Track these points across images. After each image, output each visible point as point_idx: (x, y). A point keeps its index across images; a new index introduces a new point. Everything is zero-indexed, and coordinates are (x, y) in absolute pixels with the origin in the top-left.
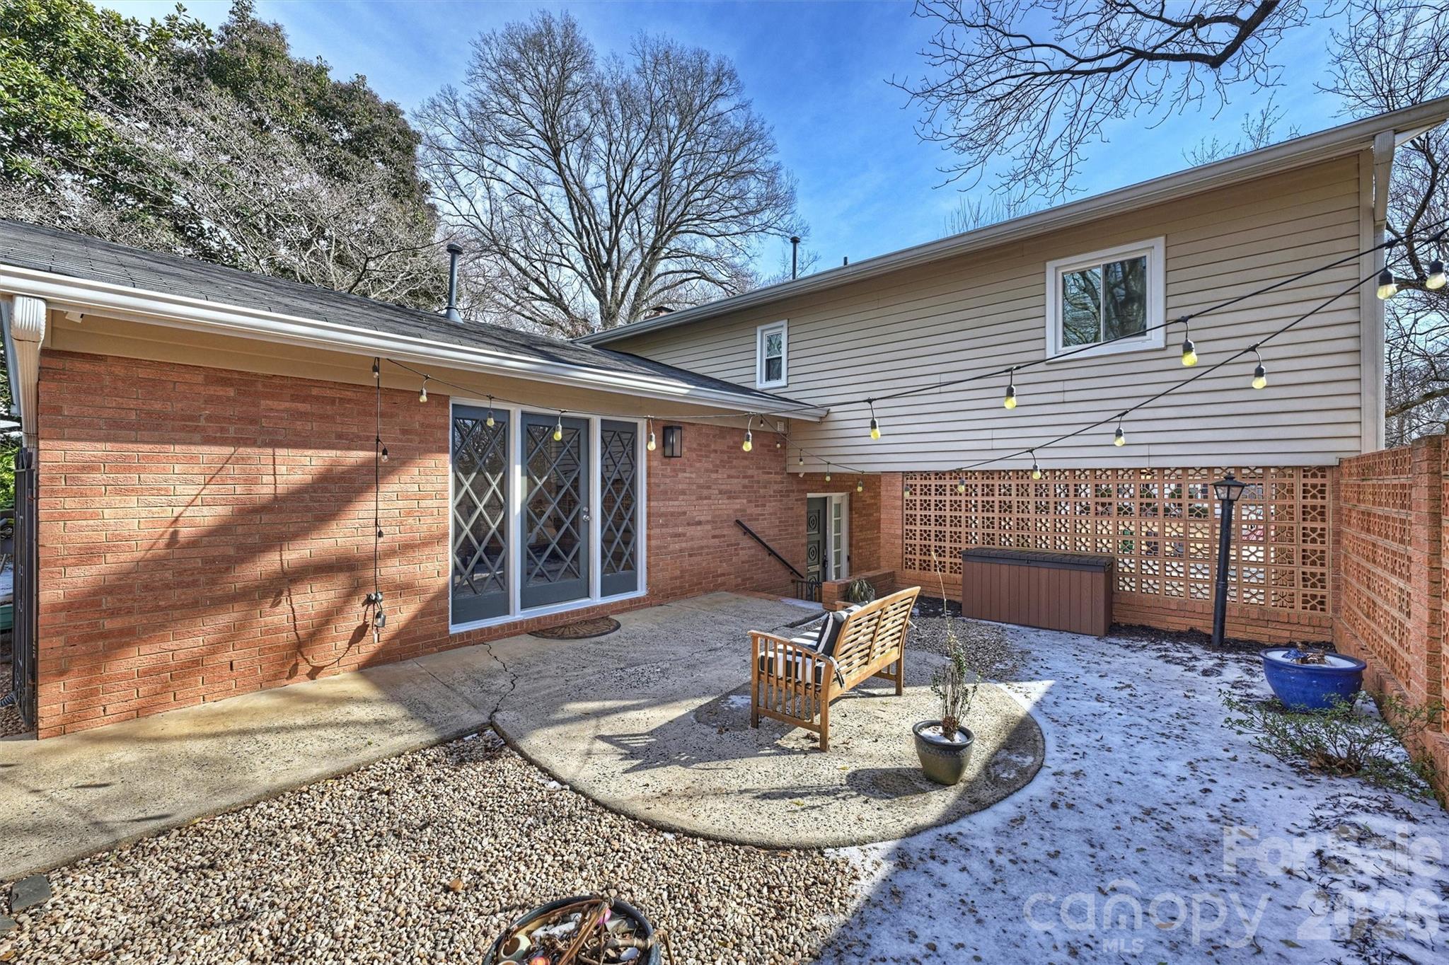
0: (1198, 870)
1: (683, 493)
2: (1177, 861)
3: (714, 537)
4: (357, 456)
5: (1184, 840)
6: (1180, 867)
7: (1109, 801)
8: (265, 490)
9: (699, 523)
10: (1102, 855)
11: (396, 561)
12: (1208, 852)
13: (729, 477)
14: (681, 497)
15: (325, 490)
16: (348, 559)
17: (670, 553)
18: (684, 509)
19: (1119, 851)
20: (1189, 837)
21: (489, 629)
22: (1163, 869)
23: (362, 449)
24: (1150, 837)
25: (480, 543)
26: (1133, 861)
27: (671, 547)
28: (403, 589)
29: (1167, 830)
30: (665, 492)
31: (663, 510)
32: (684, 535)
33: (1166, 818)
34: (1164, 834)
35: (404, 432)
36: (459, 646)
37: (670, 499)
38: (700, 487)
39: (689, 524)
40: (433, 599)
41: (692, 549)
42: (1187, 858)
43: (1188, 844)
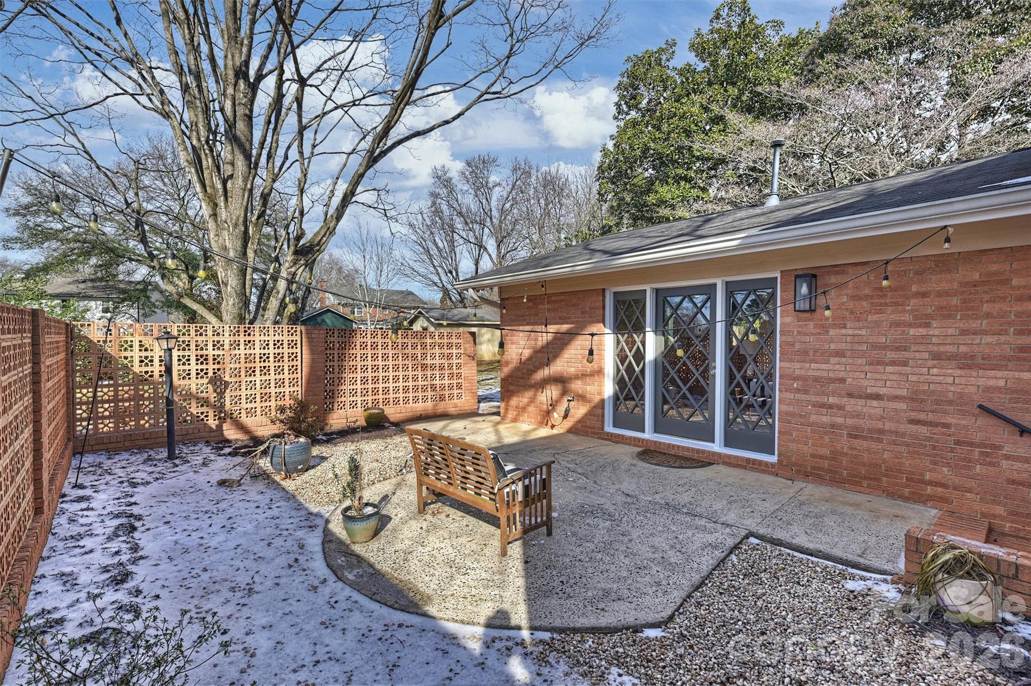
0: (205, 576)
1: (840, 354)
2: (216, 575)
3: (912, 422)
4: (565, 327)
5: (220, 588)
6: (215, 573)
7: (277, 584)
8: (540, 343)
9: (878, 397)
10: (252, 557)
11: (579, 382)
12: (204, 588)
13: (963, 332)
14: (833, 360)
15: (556, 344)
16: (561, 377)
17: (812, 424)
18: (842, 375)
19: (246, 563)
20: (218, 591)
21: (623, 436)
22: (222, 568)
23: (567, 323)
24: (239, 579)
25: (630, 379)
26: (237, 563)
27: (813, 418)
28: (582, 398)
29: (233, 588)
30: (805, 352)
31: (797, 372)
32: (841, 408)
33: (239, 594)
34: (233, 585)
35: (583, 313)
36: (605, 439)
37: (811, 361)
38: (875, 346)
39: (850, 395)
40: (595, 407)
41: (856, 428)
42: (214, 580)
43: (217, 586)
